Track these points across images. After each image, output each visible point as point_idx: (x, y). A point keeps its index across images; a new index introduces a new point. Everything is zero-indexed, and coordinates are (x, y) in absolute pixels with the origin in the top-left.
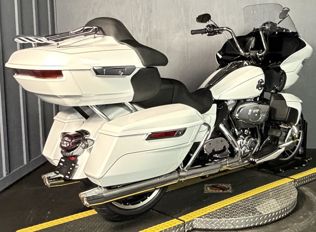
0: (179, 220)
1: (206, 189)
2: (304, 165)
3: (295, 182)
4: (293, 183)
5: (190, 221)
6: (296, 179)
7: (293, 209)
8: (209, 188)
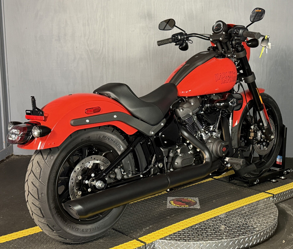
0: (139, 242)
1: (169, 203)
2: (283, 178)
3: (273, 197)
4: (271, 199)
5: (152, 243)
6: (275, 194)
7: (273, 232)
8: (173, 201)
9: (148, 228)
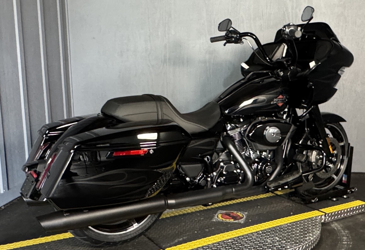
1: (216, 216)
2: (345, 197)
4: (323, 217)
6: (327, 212)
8: (221, 215)
9: (181, 239)
